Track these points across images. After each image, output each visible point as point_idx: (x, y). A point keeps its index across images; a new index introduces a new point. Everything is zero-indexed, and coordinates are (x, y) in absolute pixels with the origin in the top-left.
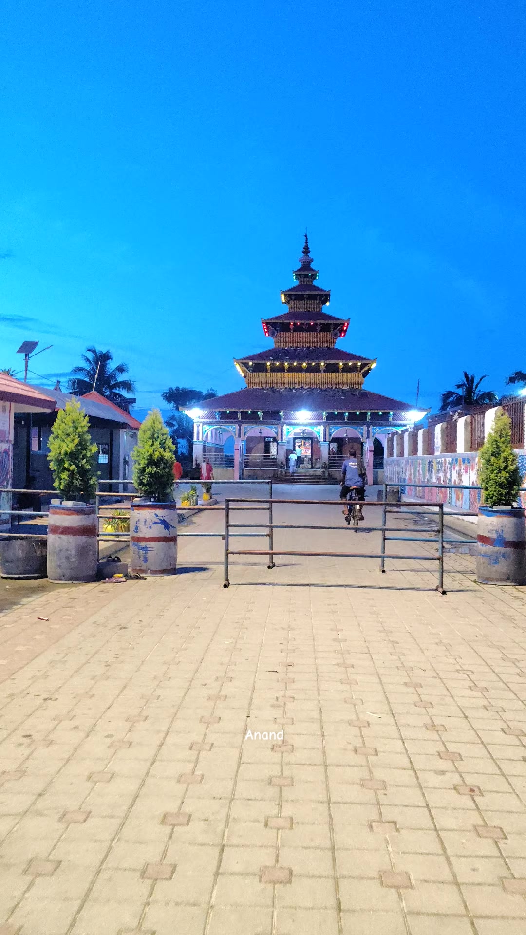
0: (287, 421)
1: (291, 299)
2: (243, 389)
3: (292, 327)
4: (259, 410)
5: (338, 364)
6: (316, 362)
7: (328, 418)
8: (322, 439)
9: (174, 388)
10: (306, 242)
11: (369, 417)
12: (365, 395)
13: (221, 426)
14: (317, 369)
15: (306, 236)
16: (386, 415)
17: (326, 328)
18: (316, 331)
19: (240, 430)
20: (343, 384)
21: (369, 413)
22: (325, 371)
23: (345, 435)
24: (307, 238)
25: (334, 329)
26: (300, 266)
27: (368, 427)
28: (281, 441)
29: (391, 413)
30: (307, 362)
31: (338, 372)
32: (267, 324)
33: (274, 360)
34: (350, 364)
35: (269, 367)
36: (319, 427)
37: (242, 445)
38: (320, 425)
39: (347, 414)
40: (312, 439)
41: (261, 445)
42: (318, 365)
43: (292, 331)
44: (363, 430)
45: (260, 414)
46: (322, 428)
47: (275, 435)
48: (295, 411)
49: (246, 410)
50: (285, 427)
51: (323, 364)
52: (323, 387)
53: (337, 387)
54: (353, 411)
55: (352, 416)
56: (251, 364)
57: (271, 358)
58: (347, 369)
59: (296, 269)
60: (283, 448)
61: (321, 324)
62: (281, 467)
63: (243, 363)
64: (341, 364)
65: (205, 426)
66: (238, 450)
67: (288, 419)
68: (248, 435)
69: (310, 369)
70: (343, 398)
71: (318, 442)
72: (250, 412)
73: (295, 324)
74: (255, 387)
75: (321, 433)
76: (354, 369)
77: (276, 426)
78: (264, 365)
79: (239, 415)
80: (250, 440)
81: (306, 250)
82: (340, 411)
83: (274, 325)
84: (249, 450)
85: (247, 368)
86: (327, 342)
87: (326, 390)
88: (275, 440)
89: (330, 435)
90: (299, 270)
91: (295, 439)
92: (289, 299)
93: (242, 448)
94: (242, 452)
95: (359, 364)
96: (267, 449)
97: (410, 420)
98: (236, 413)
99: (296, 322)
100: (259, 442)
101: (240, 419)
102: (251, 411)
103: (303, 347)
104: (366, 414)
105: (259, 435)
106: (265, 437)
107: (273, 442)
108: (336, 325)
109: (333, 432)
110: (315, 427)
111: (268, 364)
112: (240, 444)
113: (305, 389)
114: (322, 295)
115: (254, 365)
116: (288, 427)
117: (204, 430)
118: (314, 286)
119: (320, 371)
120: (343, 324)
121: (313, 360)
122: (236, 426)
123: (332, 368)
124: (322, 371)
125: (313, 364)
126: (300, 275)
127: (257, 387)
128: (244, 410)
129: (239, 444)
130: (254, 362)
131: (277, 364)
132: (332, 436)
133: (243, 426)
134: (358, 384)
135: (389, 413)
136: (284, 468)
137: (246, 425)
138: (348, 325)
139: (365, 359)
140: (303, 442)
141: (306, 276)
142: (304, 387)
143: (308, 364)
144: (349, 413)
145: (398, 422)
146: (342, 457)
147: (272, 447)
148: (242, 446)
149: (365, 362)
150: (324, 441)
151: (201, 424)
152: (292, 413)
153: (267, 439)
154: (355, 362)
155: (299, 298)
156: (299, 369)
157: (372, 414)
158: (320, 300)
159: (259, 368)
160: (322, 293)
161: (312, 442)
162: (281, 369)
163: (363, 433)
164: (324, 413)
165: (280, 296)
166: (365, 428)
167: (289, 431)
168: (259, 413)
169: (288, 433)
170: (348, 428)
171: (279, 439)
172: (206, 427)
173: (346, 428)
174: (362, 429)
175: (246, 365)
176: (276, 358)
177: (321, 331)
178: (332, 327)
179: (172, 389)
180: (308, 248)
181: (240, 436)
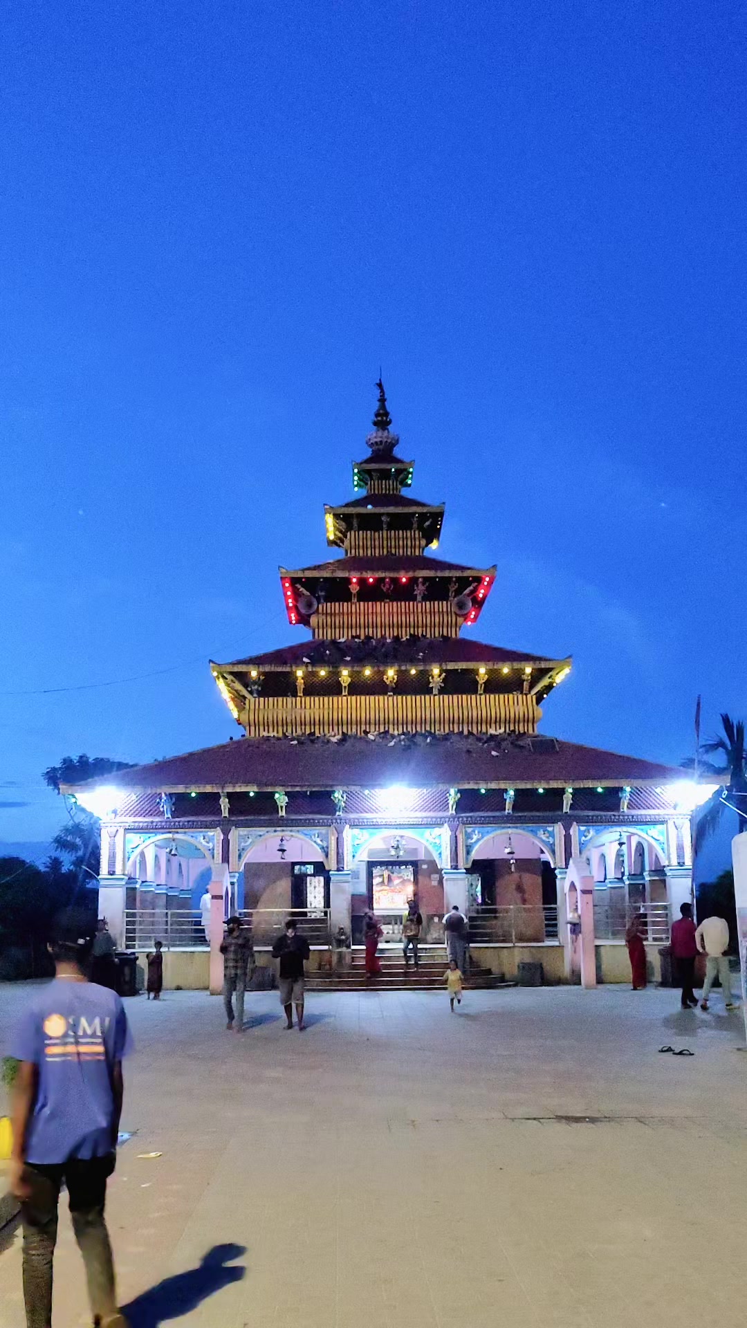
0: (352, 816)
1: (349, 528)
2: (235, 739)
3: (354, 588)
4: (278, 789)
5: (476, 672)
6: (421, 668)
7: (460, 806)
8: (445, 863)
9: (75, 758)
10: (382, 400)
11: (568, 799)
12: (547, 747)
13: (176, 836)
14: (421, 687)
15: (380, 385)
16: (614, 793)
17: (437, 591)
18: (414, 599)
19: (226, 843)
20: (489, 722)
21: (570, 790)
22: (442, 691)
23: (508, 850)
24: (382, 391)
25: (458, 592)
26: (368, 453)
27: (567, 828)
28: (338, 870)
29: (628, 789)
30: (396, 668)
31: (475, 692)
32: (294, 581)
33: (313, 663)
34: (506, 670)
35: (300, 682)
36: (437, 831)
37: (232, 884)
38: (441, 825)
39: (512, 793)
40: (415, 864)
41: (285, 886)
42: (425, 675)
43: (354, 600)
44: (553, 837)
45: (281, 799)
46: (445, 833)
47: (319, 858)
48: (373, 786)
49: (244, 789)
50: (348, 833)
51: (436, 671)
52: (440, 731)
53: (475, 731)
54: (529, 786)
55: (526, 800)
56: (254, 674)
57: (305, 660)
58: (496, 686)
59: (359, 461)
60: (343, 891)
61: (426, 579)
62: (340, 943)
63: (232, 673)
64: (482, 671)
65: (130, 836)
66: (221, 897)
67: (357, 811)
68: (248, 857)
69: (404, 687)
70: (494, 753)
71: (434, 868)
72: (252, 794)
73: (362, 582)
74: (265, 734)
75: (444, 845)
76: (513, 685)
77: (323, 830)
78: (290, 676)
79: (224, 803)
80: (254, 871)
81: (382, 420)
82: (493, 786)
83: (311, 584)
84: (251, 899)
85: (246, 686)
86: (441, 625)
87: (446, 738)
88: (320, 869)
89: (468, 853)
90: (368, 461)
91: (371, 865)
92: (343, 526)
93: (233, 894)
94: (232, 905)
95: (528, 670)
96: (299, 896)
97: (675, 808)
98: (216, 796)
99: (365, 575)
100: (278, 878)
101: (225, 813)
102: (256, 790)
103: (383, 637)
104: (562, 791)
105: (276, 858)
106: (294, 864)
107: (313, 875)
108: (464, 582)
109: (478, 840)
110: (428, 830)
111: (300, 673)
112: (225, 881)
113: (393, 737)
114: (423, 517)
115: (262, 678)
116: (356, 831)
117: (129, 848)
118: (402, 497)
119: (429, 691)
120: (478, 580)
121: (413, 661)
122: (216, 835)
123: (459, 684)
124: (435, 691)
125: (413, 672)
126: (369, 472)
127: (271, 734)
128: (238, 790)
129: (221, 882)
130: (261, 669)
131: (323, 673)
132: (474, 855)
133: (235, 834)
134: (526, 720)
135: (621, 789)
136: (348, 947)
137: (243, 831)
138: (490, 583)
139: (540, 659)
140: (386, 876)
141: (385, 475)
142: (391, 731)
143: (399, 673)
144: (517, 791)
145: (643, 812)
146: (495, 911)
147: (310, 889)
148: (233, 889)
149: (543, 665)
150: (452, 868)
151: (121, 831)
152: (366, 792)
153: (297, 867)
154: (517, 665)
155: (369, 523)
156: (377, 688)
157: (576, 792)
158: (420, 528)
159: (276, 686)
160: (425, 510)
161: (416, 874)
162: (331, 688)
163: (554, 844)
164: (452, 791)
165: (323, 519)
166: (558, 829)
167: (358, 842)
168: (277, 796)
169: (356, 847)
170: (514, 830)
171: (331, 865)
172: (134, 838)
173: (510, 831)
174: (552, 834)
175: (242, 677)
176: (317, 660)
177: (425, 598)
178: (453, 588)
179: (71, 761)
180: (387, 414)
181: (226, 859)
